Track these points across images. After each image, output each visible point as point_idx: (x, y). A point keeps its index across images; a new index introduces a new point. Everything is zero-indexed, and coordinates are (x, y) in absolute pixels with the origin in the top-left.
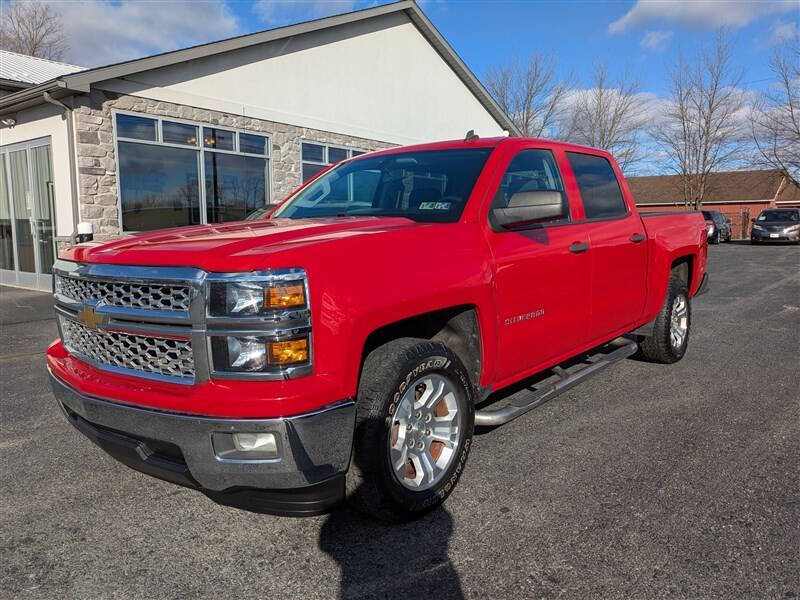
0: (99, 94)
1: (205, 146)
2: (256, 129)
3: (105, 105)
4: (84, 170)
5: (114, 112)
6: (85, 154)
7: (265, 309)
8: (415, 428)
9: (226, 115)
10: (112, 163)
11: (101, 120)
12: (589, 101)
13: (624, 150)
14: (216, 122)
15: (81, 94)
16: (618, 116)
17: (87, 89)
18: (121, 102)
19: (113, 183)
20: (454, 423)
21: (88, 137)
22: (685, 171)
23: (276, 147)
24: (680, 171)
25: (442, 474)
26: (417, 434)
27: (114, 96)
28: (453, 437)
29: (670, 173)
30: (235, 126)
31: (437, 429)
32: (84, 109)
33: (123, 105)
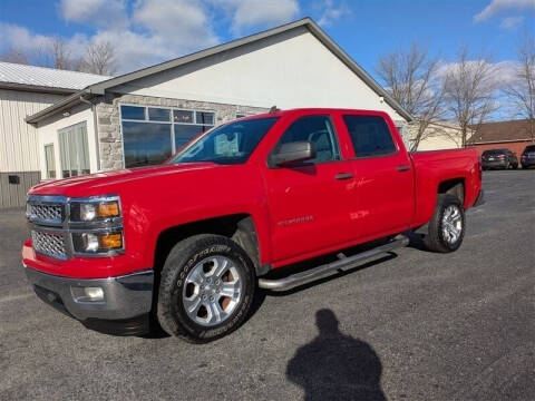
0: (110, 94)
1: (175, 121)
2: (206, 109)
3: (114, 101)
4: (102, 140)
5: (119, 105)
6: (103, 131)
7: (99, 217)
8: (207, 288)
9: (187, 102)
10: (118, 135)
11: (112, 110)
12: (455, 72)
13: (483, 104)
14: (181, 106)
15: (100, 96)
16: (477, 79)
17: (103, 93)
18: (124, 98)
19: (119, 147)
20: (236, 286)
21: (105, 121)
22: (531, 115)
23: (220, 119)
24: (528, 116)
25: (227, 317)
26: (209, 292)
27: (119, 95)
28: (236, 295)
29: (518, 118)
30: (193, 108)
31: (225, 289)
32: (102, 104)
33: (125, 100)
